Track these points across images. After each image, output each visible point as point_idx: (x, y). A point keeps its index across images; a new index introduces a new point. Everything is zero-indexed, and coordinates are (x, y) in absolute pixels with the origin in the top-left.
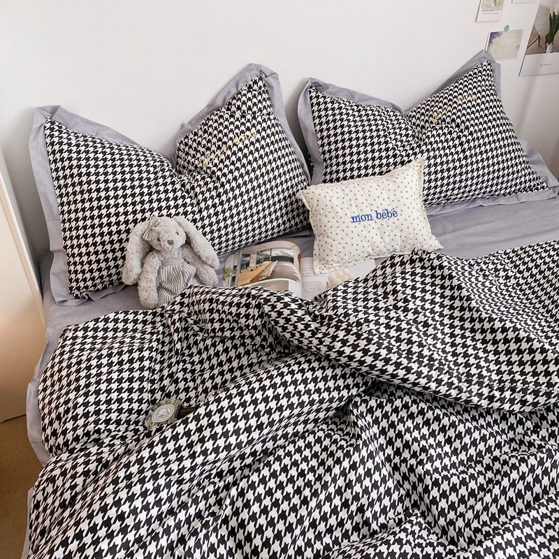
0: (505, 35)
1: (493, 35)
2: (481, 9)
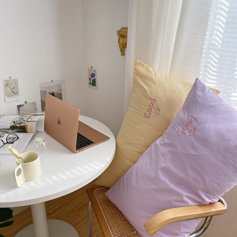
0: (26, 105)
1: (19, 107)
2: (6, 97)
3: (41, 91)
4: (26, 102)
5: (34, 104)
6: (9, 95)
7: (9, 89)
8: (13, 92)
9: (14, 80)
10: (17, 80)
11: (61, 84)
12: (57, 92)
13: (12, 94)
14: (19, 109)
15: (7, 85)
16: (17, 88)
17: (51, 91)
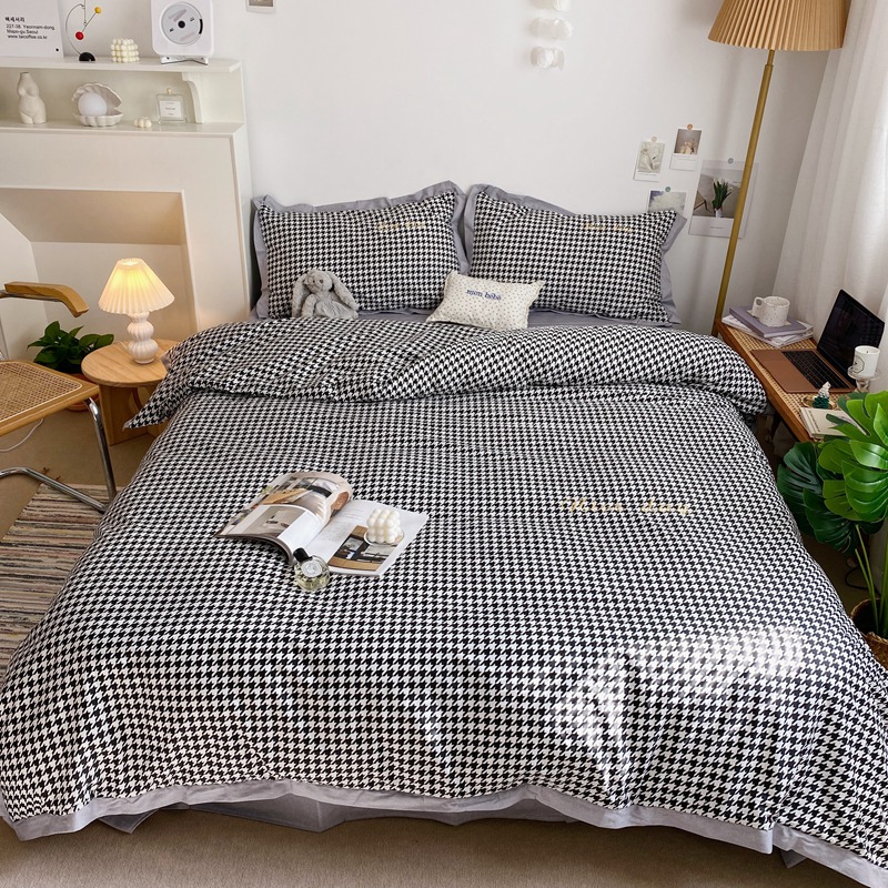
0: (667, 195)
1: (653, 194)
2: (637, 170)
3: (701, 176)
4: (668, 189)
5: (682, 196)
6: (642, 169)
7: (645, 159)
8: (651, 165)
10: (663, 146)
13: (649, 167)
14: (651, 198)
15: (646, 150)
16: (661, 160)
17: (723, 181)
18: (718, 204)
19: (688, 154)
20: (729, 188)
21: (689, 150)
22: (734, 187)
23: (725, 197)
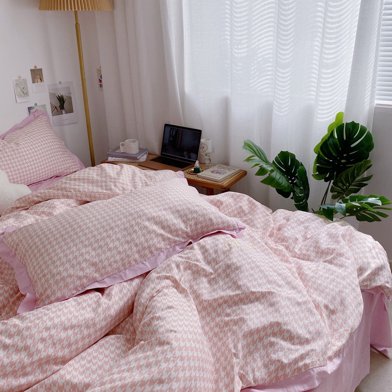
0: (36, 108)
1: (30, 109)
4: (36, 104)
5: (44, 106)
9: (23, 79)
10: (26, 80)
11: (69, 87)
12: (66, 95)
13: (23, 94)
14: (29, 112)
16: (27, 89)
17: (60, 94)
18: (62, 107)
19: (39, 83)
20: (64, 97)
21: (39, 80)
22: (66, 96)
23: (64, 102)
